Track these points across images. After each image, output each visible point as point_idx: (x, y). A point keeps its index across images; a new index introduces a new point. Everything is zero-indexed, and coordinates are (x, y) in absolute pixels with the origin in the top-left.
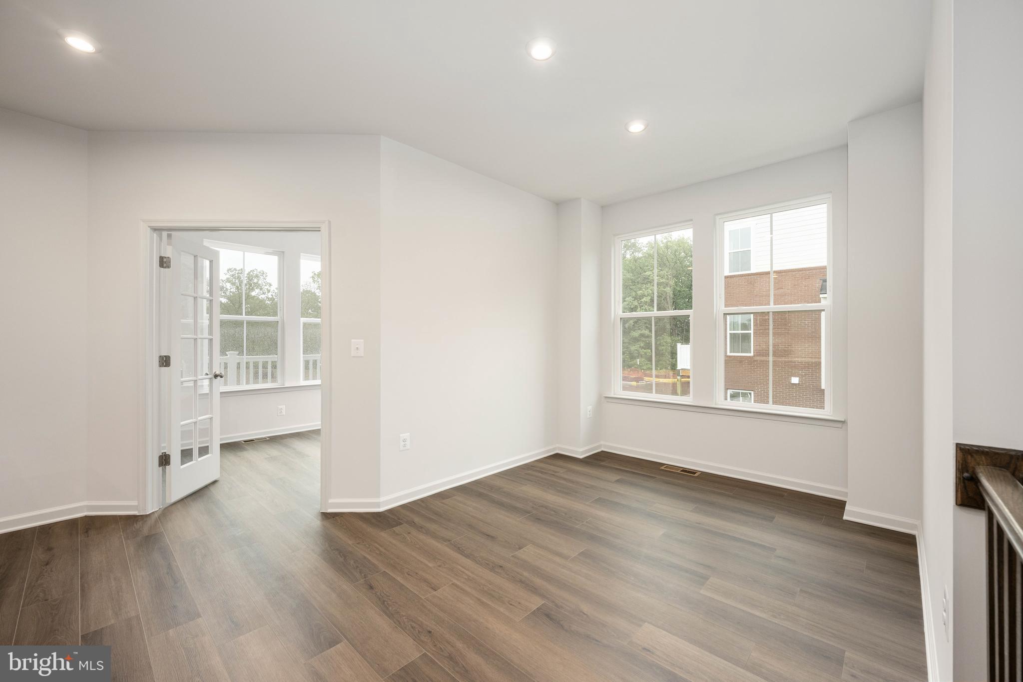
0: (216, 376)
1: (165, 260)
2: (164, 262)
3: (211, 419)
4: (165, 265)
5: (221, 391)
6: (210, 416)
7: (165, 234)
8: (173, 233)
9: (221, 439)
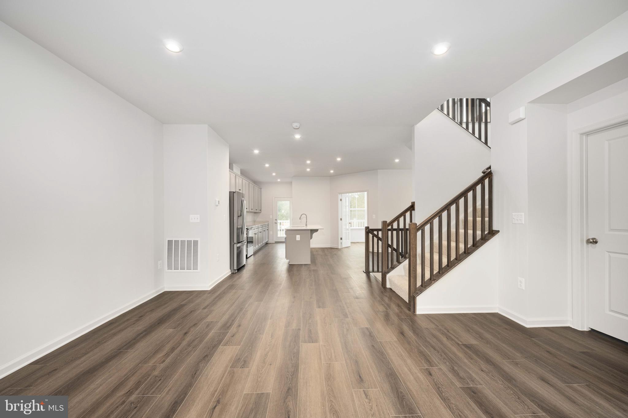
0: (349, 223)
1: (341, 199)
3: (349, 232)
7: (341, 194)
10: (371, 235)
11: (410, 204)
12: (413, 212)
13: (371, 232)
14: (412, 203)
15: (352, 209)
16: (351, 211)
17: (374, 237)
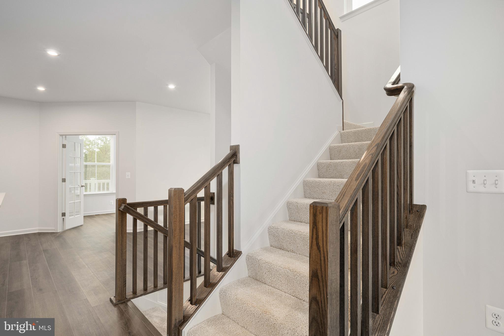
0: (82, 186)
1: (64, 145)
2: (64, 146)
3: (80, 202)
4: (64, 147)
5: (84, 194)
6: (80, 201)
7: (64, 136)
8: (67, 136)
9: (84, 214)
10: (130, 218)
11: (227, 152)
12: (235, 166)
13: (131, 212)
14: (232, 147)
15: (88, 163)
16: (86, 166)
17: (138, 221)
